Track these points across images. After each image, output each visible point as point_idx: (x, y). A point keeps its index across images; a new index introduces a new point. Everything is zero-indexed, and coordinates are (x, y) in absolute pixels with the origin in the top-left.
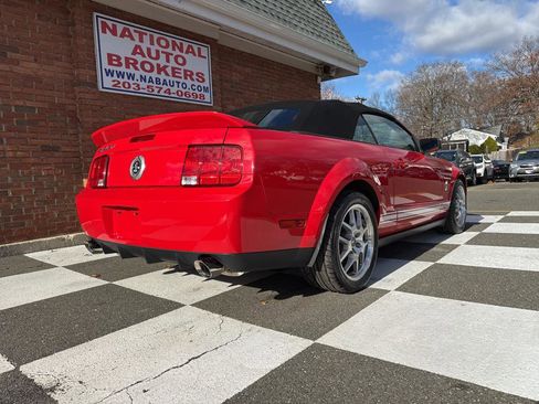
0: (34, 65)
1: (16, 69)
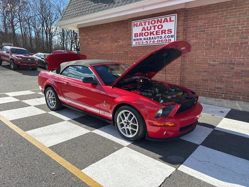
0: (122, 42)
1: (119, 44)
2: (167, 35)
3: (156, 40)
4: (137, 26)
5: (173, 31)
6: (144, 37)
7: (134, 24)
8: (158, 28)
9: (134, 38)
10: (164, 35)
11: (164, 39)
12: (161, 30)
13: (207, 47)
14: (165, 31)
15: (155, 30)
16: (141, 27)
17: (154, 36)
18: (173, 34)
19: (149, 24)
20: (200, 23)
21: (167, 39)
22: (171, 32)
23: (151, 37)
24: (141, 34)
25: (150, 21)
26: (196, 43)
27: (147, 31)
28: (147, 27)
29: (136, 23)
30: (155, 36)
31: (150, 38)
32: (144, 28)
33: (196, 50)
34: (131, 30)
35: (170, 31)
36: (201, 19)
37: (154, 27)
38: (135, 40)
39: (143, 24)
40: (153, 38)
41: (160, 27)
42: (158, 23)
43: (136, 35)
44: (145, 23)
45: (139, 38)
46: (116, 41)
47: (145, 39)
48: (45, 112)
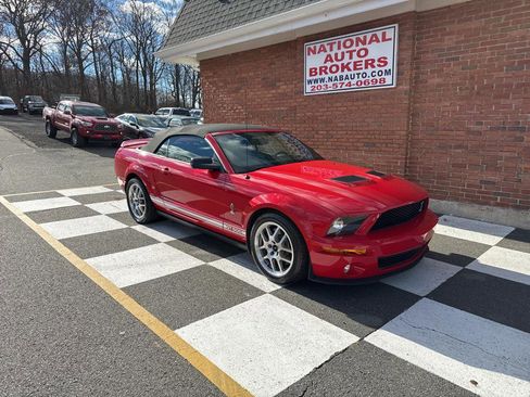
2: (377, 69)
3: (353, 82)
4: (314, 53)
5: (390, 60)
6: (330, 75)
7: (310, 49)
8: (359, 56)
9: (308, 78)
10: (370, 70)
11: (371, 78)
12: (364, 59)
13: (464, 93)
14: (373, 61)
15: (353, 61)
16: (323, 56)
17: (349, 73)
18: (389, 67)
19: (339, 48)
20: (449, 41)
21: (378, 78)
22: (386, 63)
23: (344, 74)
24: (323, 70)
25: (342, 41)
26: (439, 85)
27: (335, 63)
28: (336, 54)
29: (312, 47)
30: (353, 72)
31: (341, 77)
32: (329, 56)
33: (440, 100)
34: (302, 61)
35: (383, 61)
36: (451, 33)
37: (351, 52)
38: (310, 82)
39: (328, 48)
40: (347, 78)
41: (362, 53)
42: (357, 45)
43: (313, 71)
44: (331, 45)
45: (318, 76)
46: (273, 86)
47: (330, 79)
48: (125, 226)
